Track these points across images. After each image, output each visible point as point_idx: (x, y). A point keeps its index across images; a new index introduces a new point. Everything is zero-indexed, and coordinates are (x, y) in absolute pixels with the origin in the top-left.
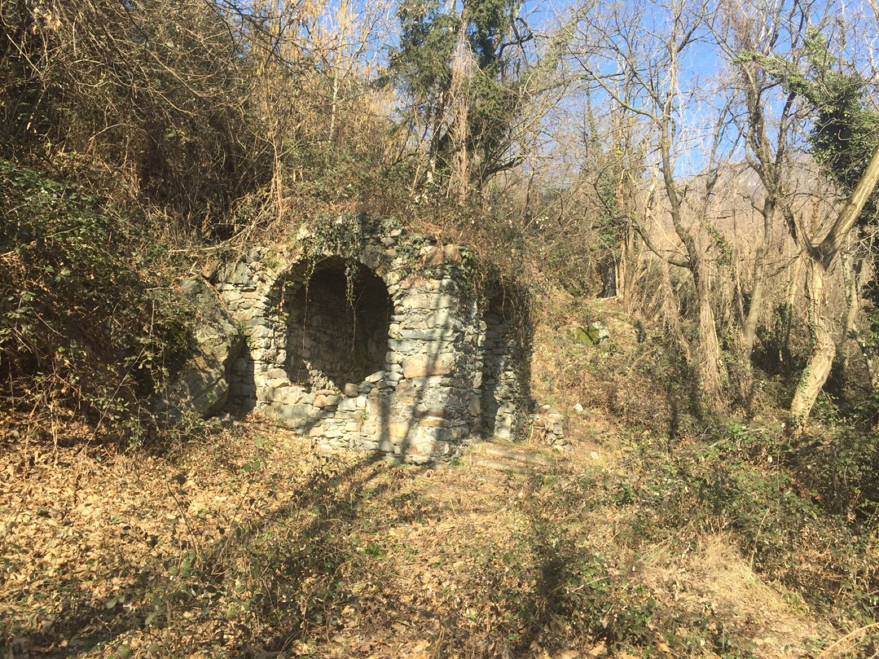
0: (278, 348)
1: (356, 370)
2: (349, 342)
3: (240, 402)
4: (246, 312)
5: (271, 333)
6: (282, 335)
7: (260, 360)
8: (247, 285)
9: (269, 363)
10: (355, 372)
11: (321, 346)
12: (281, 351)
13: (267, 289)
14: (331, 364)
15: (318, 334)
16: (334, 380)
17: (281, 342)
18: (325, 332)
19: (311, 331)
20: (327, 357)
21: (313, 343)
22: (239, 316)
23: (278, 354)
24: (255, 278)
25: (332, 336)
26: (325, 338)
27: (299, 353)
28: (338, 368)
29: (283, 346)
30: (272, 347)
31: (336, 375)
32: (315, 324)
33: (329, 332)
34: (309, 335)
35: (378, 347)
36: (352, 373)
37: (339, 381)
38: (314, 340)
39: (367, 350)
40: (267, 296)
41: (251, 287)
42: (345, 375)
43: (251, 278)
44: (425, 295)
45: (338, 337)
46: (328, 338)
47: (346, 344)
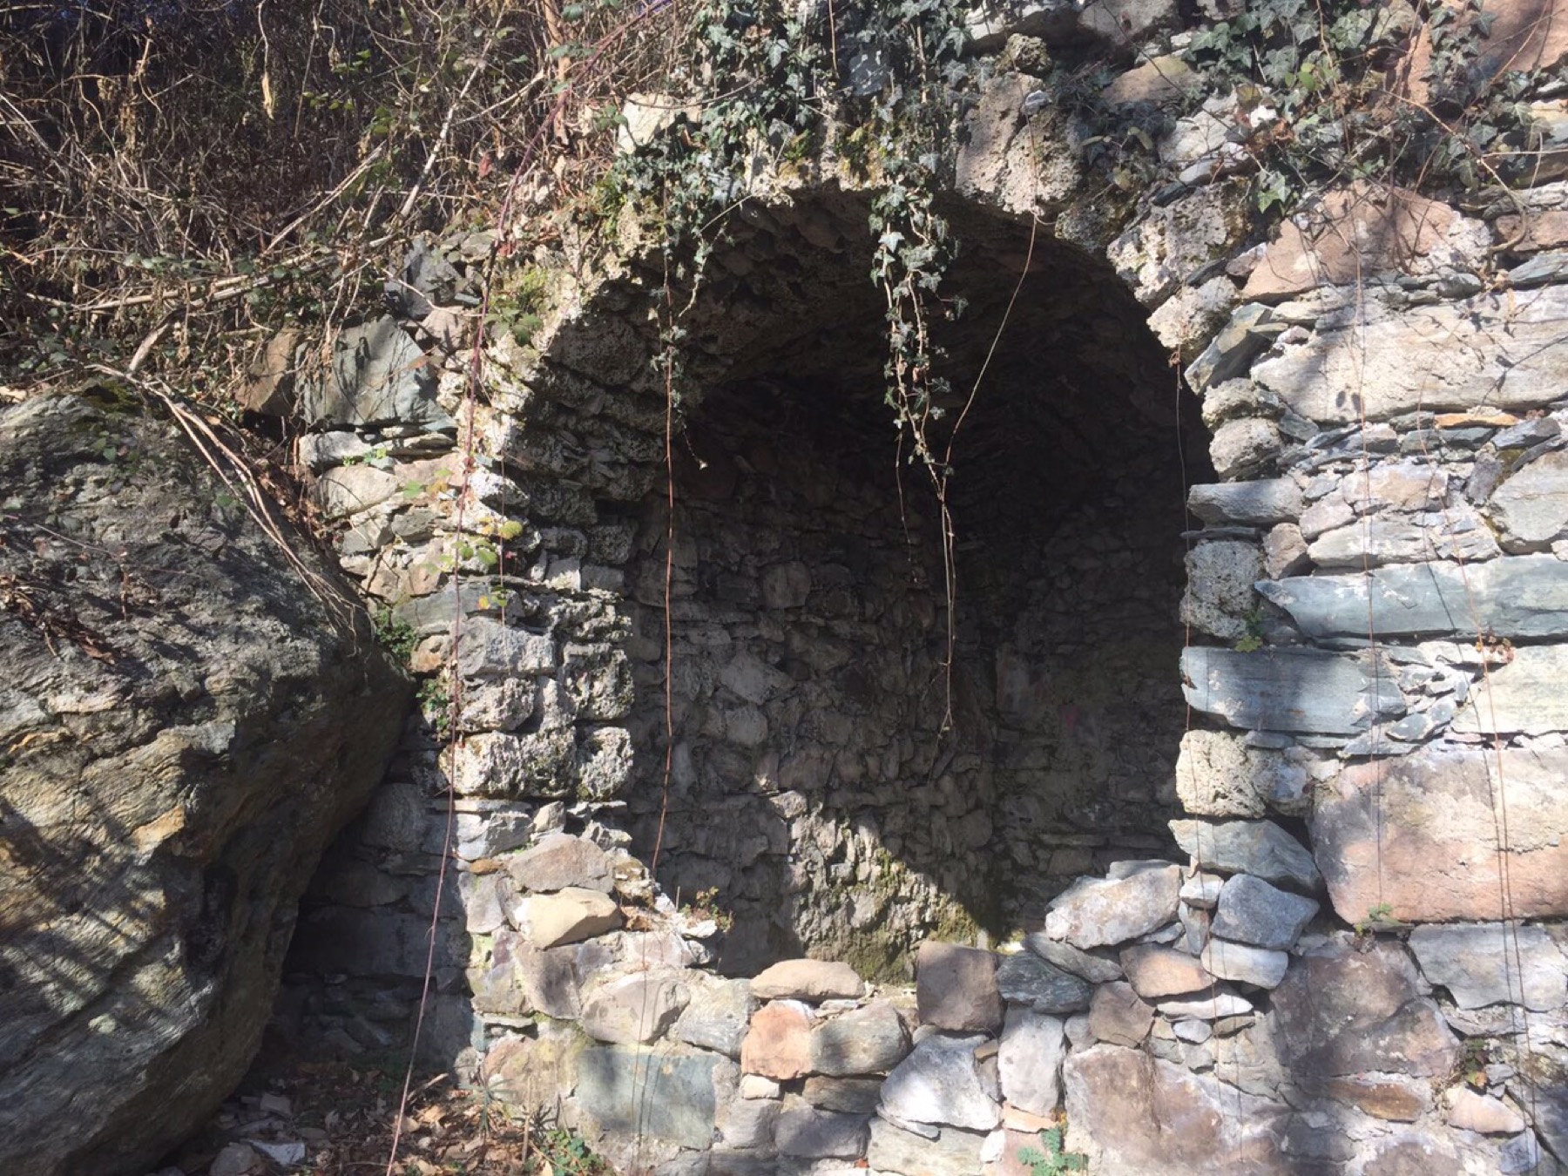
0: (585, 723)
1: (959, 766)
2: (926, 663)
3: (396, 1009)
4: (420, 555)
5: (536, 651)
6: (605, 659)
7: (481, 792)
8: (414, 425)
9: (533, 802)
10: (957, 777)
11: (812, 690)
12: (603, 734)
13: (497, 433)
14: (861, 757)
15: (797, 642)
16: (876, 817)
17: (600, 692)
18: (827, 634)
19: (765, 631)
20: (843, 729)
21: (777, 680)
22: (392, 578)
23: (586, 747)
24: (449, 382)
25: (858, 645)
26: (825, 657)
27: (714, 727)
28: (892, 770)
29: (607, 707)
30: (549, 722)
31: (883, 797)
32: (779, 600)
33: (842, 628)
34: (760, 648)
35: (1035, 677)
36: (947, 783)
37: (895, 822)
38: (782, 666)
39: (994, 689)
40: (496, 468)
41: (433, 431)
42: (920, 794)
43: (429, 388)
44: (1447, 312)
45: (882, 649)
46: (841, 655)
47: (915, 672)
